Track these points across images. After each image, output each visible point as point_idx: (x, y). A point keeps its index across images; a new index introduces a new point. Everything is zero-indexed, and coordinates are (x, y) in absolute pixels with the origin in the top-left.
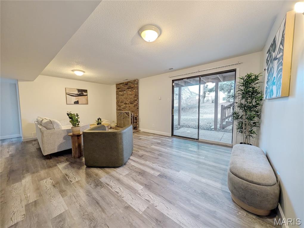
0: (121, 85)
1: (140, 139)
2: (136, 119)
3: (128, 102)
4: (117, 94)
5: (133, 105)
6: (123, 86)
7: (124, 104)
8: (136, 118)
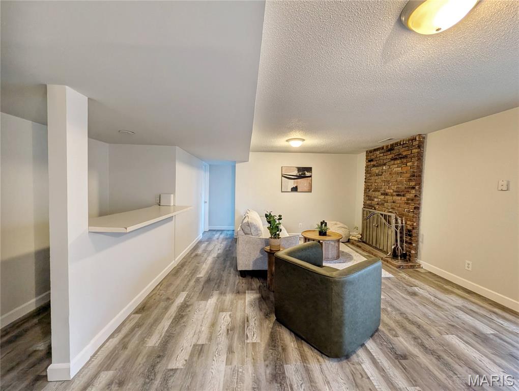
0: (378, 152)
1: (414, 294)
2: (410, 235)
3: (392, 191)
4: (367, 172)
5: (404, 199)
6: (382, 155)
7: (382, 194)
8: (409, 231)
